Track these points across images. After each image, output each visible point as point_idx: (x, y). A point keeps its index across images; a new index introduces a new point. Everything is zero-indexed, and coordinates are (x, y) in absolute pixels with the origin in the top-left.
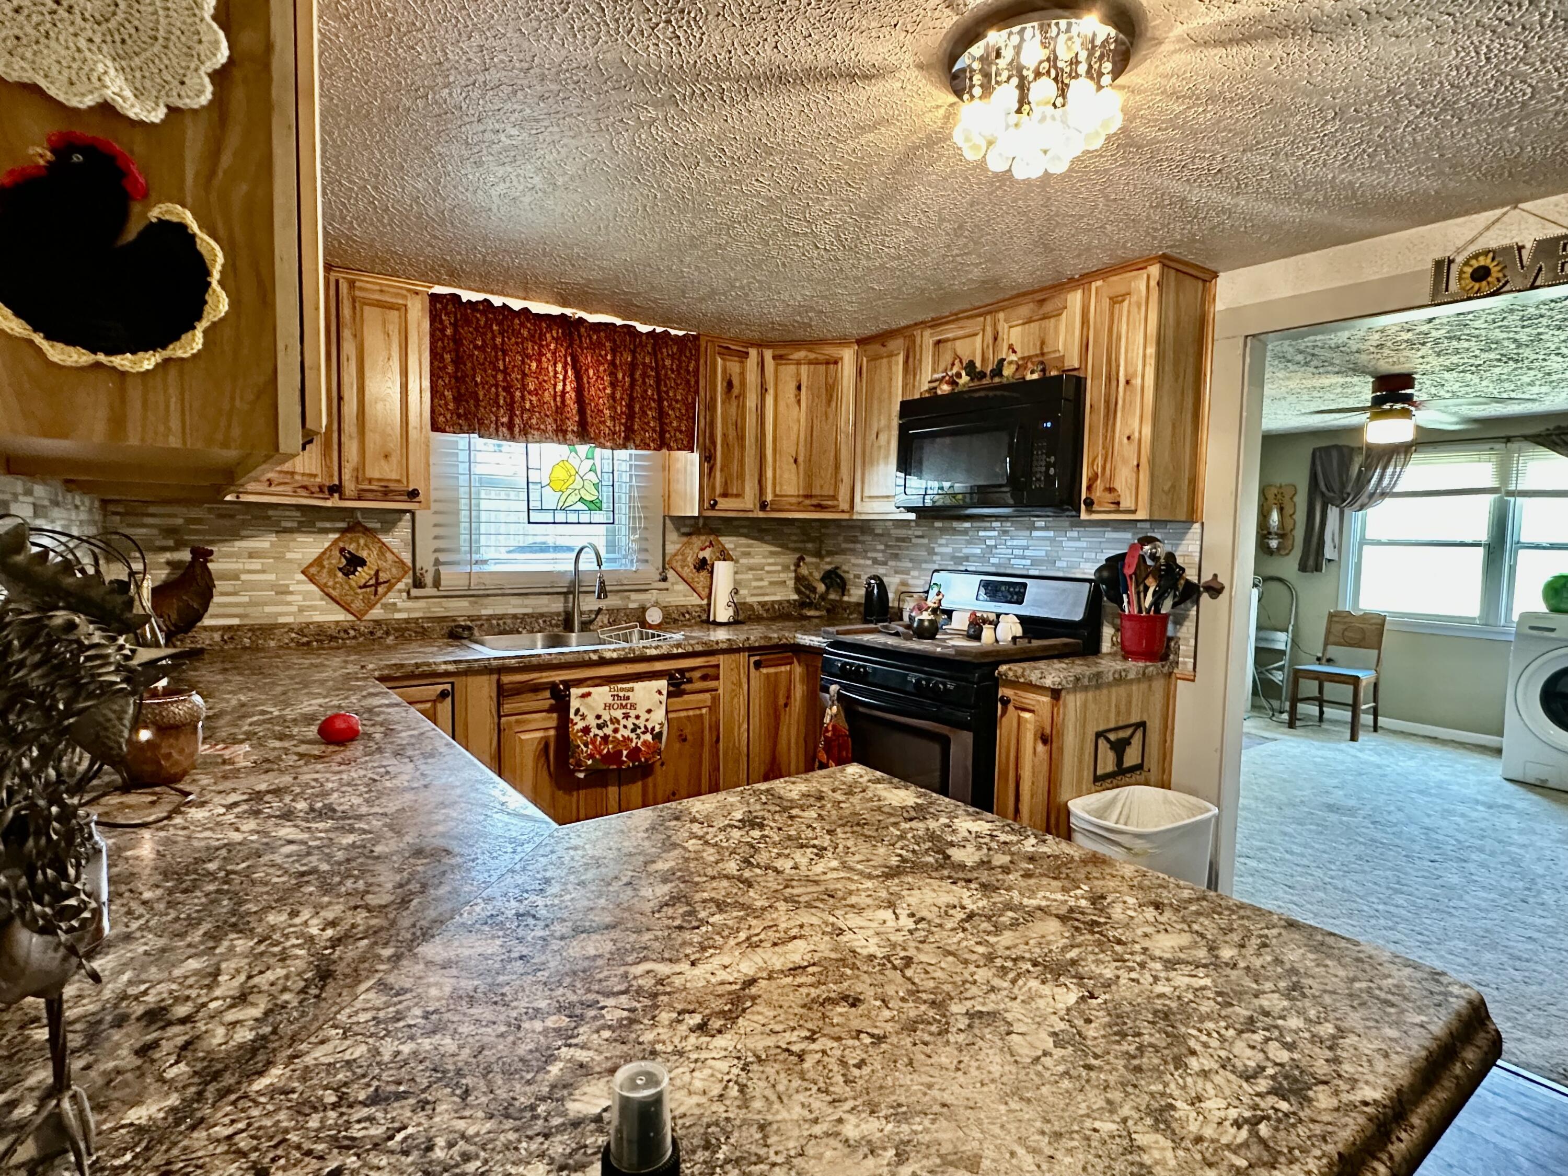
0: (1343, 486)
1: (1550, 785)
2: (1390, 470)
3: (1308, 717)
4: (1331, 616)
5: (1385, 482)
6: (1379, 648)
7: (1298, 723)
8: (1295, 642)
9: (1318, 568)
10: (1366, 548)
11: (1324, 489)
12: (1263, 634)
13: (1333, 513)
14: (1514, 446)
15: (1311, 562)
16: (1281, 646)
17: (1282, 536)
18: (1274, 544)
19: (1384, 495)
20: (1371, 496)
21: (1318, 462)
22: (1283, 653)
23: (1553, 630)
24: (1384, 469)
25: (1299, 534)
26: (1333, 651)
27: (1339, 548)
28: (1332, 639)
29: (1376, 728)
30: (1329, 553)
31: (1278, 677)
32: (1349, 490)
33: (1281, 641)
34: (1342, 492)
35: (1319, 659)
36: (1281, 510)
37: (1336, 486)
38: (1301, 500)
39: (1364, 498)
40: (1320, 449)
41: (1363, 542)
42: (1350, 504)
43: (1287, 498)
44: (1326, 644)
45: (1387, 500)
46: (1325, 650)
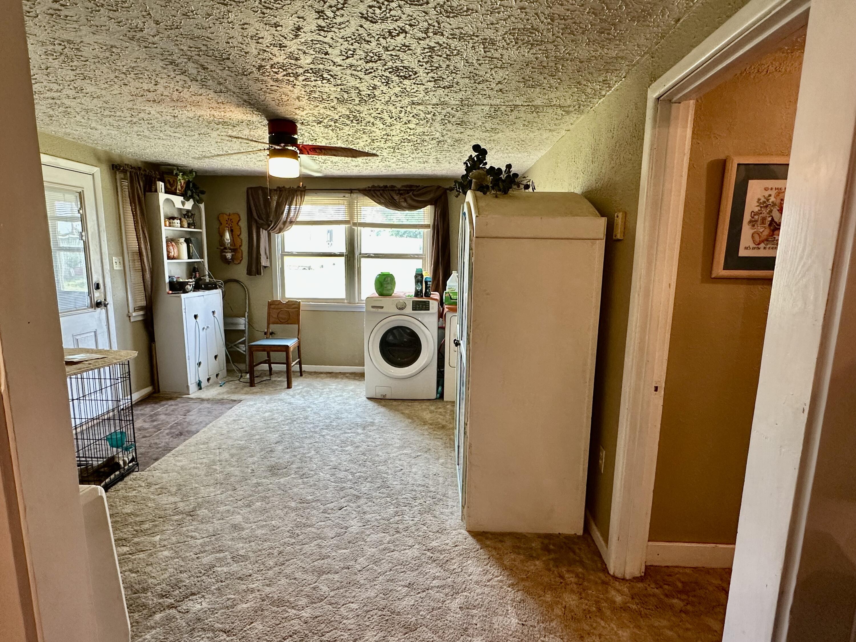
0: (268, 215)
1: (387, 397)
2: (293, 207)
3: (263, 373)
4: (270, 304)
5: (292, 214)
6: (299, 324)
7: (257, 380)
8: (250, 323)
9: (258, 273)
10: (286, 258)
11: (256, 218)
12: (230, 320)
13: (264, 234)
14: (354, 196)
15: (254, 269)
16: (242, 327)
17: (234, 250)
18: (229, 255)
19: (291, 222)
20: (285, 223)
21: (251, 198)
22: (243, 331)
23: (382, 307)
24: (290, 205)
25: (245, 248)
26: (273, 327)
27: (270, 257)
28: (272, 320)
29: (301, 373)
30: (264, 262)
31: (242, 349)
32: (271, 219)
33: (242, 323)
34: (267, 220)
35: (265, 333)
36: (232, 231)
37: (264, 216)
38: (243, 224)
39: (280, 225)
40: (251, 188)
41: (285, 254)
42: (273, 228)
43: (235, 224)
44: (269, 324)
45: (294, 227)
46: (268, 328)
